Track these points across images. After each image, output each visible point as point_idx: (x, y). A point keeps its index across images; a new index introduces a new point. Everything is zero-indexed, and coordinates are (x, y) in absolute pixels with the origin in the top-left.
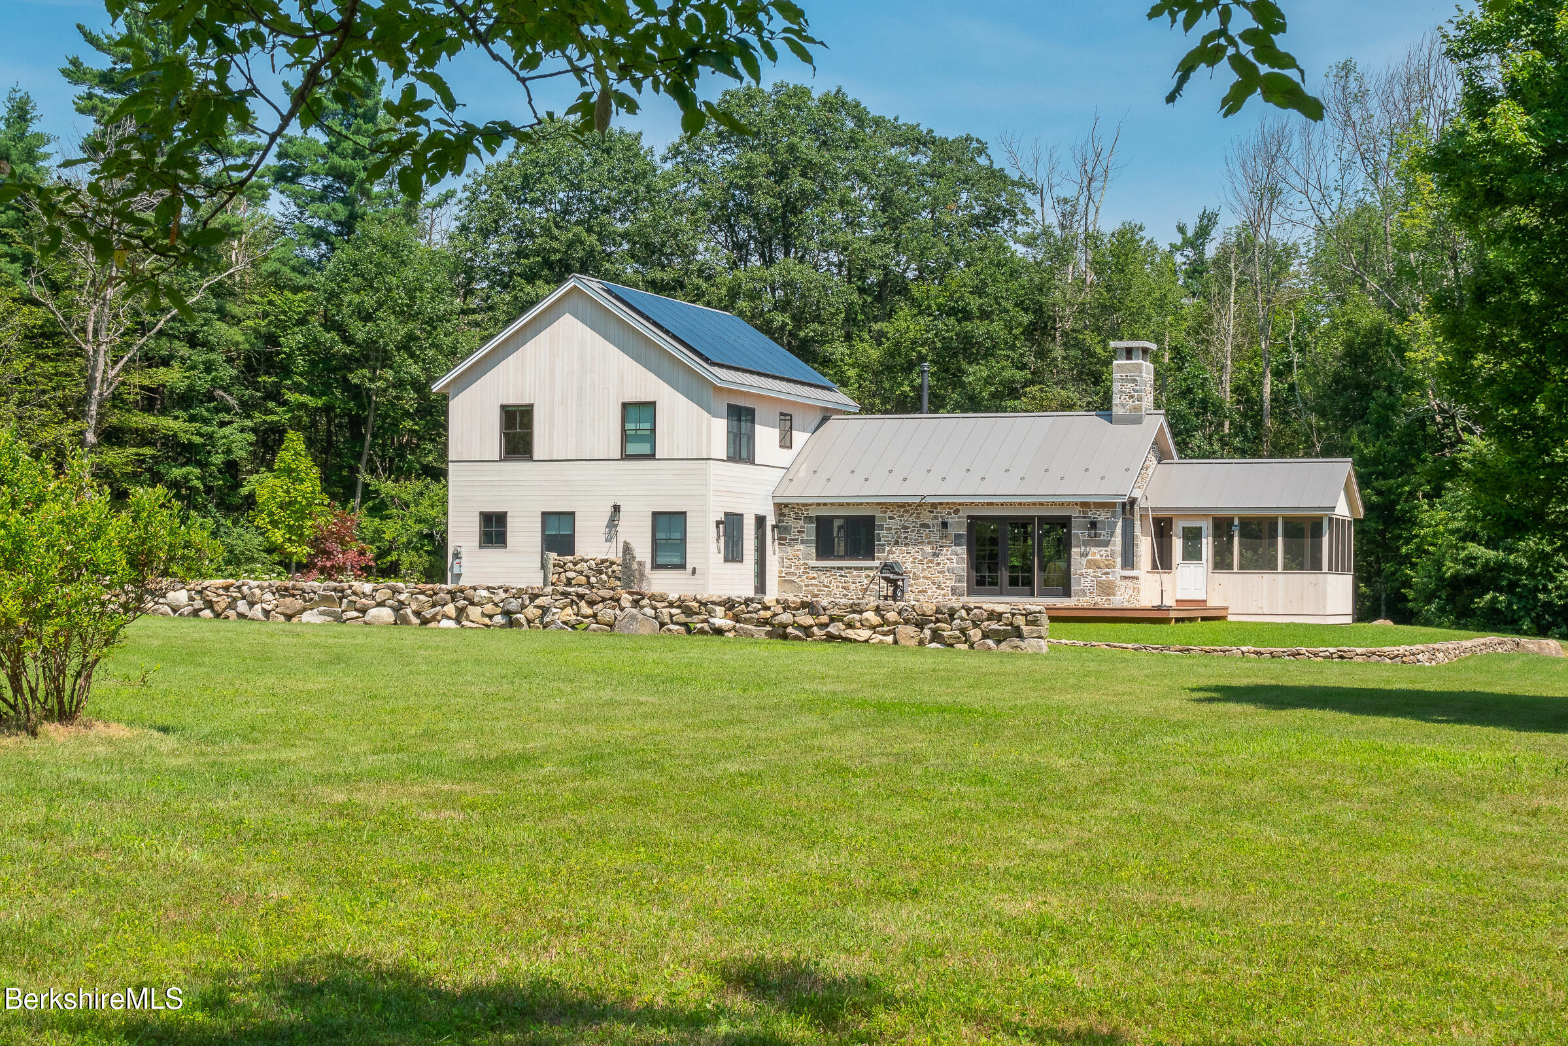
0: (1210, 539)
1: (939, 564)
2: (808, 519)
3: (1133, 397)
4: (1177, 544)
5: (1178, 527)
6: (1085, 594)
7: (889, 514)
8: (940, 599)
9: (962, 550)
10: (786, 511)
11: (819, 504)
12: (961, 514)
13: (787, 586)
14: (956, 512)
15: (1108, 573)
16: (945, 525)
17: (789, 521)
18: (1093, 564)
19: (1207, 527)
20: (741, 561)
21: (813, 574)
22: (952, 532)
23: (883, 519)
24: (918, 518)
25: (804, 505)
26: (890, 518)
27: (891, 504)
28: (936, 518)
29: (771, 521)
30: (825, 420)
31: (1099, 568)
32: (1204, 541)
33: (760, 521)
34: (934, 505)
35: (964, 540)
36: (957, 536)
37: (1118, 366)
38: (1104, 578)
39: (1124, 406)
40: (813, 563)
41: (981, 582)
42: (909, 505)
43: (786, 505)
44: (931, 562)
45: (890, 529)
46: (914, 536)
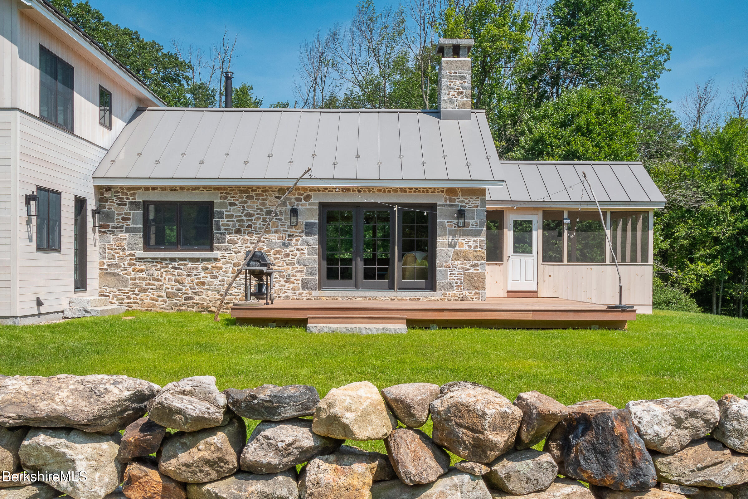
0: (541, 231)
1: (287, 255)
2: (135, 205)
3: (461, 93)
4: (508, 236)
5: (509, 219)
6: (451, 287)
7: (229, 200)
8: (289, 293)
9: (314, 239)
10: (107, 195)
11: (147, 188)
12: (313, 200)
13: (110, 279)
14: (308, 198)
15: (477, 265)
16: (294, 212)
17: (112, 207)
18: (459, 256)
19: (537, 219)
20: (59, 250)
21: (140, 266)
22: (303, 220)
23: (223, 205)
24: (263, 204)
25: (130, 189)
26: (231, 204)
27: (232, 189)
28: (284, 204)
29: (91, 205)
30: (139, 111)
31: (467, 259)
32: (534, 233)
33: (80, 203)
34: (282, 190)
35: (316, 230)
36: (308, 225)
37: (447, 63)
38: (472, 270)
39: (452, 102)
40: (140, 253)
41: (331, 274)
42: (253, 189)
43: (109, 189)
44: (279, 252)
45: (231, 216)
46: (258, 224)
